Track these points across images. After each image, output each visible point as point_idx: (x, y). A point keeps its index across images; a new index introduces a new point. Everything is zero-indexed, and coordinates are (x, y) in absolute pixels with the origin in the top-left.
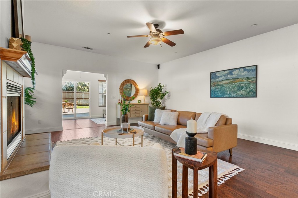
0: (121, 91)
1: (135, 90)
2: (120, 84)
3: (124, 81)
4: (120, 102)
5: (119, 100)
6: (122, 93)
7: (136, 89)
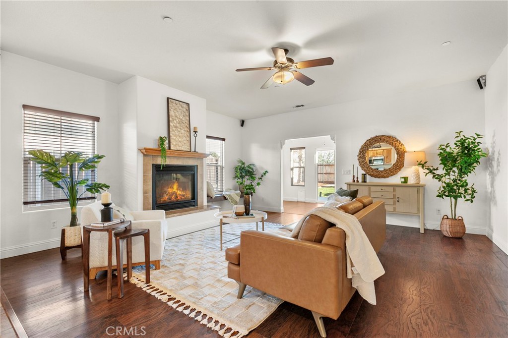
0: (361, 159)
1: (396, 155)
2: (360, 148)
3: (367, 140)
4: (355, 179)
5: (354, 176)
6: (362, 163)
7: (398, 153)
